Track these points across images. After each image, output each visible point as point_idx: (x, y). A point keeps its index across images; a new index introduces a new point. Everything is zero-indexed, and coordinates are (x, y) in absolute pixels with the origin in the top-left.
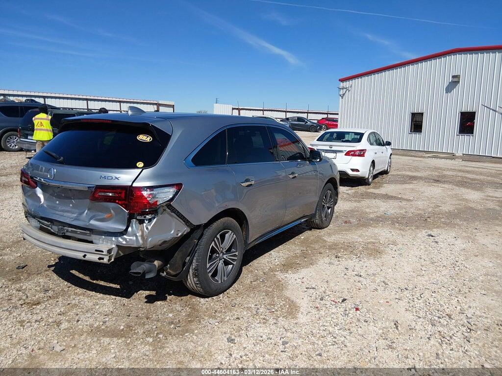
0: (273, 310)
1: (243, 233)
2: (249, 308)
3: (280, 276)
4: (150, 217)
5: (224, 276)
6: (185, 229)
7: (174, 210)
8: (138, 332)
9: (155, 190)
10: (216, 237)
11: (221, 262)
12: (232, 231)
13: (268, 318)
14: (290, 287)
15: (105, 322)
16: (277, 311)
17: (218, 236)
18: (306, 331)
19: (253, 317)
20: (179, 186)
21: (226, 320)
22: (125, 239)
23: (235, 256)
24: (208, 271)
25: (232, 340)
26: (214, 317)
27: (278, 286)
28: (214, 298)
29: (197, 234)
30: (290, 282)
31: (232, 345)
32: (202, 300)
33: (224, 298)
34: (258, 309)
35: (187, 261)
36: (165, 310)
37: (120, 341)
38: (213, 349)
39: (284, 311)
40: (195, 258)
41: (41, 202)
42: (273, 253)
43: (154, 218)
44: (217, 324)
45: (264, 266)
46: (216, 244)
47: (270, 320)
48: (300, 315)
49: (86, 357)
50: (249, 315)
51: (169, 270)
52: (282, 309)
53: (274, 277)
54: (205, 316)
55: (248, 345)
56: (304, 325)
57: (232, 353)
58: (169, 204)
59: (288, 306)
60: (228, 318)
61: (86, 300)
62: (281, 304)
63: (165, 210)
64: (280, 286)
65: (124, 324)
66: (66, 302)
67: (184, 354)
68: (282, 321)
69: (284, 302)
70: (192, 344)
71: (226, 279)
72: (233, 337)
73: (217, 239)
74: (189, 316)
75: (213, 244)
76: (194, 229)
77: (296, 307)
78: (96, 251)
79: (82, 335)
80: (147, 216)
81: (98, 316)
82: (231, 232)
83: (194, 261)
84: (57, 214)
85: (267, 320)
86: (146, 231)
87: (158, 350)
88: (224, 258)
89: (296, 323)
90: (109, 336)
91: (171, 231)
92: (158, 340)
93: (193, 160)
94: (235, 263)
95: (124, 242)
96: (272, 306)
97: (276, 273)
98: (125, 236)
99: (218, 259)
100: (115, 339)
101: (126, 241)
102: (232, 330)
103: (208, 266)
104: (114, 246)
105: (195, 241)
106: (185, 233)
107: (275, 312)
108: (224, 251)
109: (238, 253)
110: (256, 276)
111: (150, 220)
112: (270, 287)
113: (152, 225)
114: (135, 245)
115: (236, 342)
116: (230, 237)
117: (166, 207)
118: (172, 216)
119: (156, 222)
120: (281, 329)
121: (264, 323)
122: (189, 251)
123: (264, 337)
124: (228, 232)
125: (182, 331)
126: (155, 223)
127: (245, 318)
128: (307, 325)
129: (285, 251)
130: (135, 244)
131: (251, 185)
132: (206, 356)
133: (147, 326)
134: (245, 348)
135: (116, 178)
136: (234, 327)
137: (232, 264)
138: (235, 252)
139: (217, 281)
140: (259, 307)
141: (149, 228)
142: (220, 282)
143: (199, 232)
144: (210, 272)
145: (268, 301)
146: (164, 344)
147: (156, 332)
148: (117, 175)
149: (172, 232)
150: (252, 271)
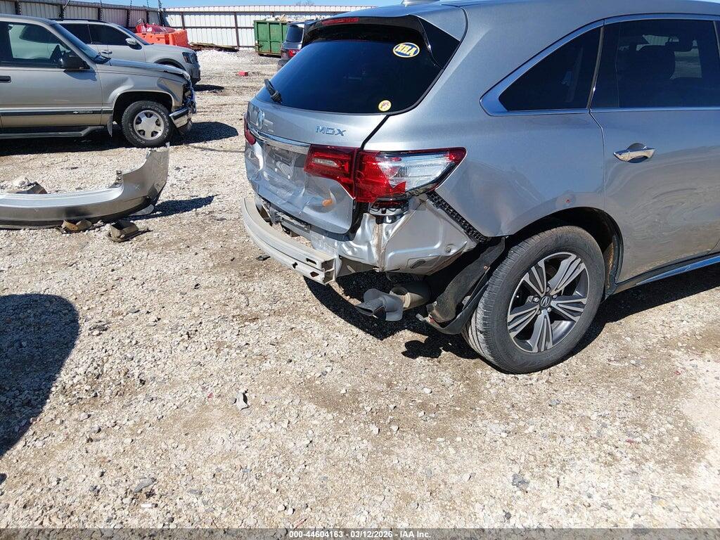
0: (638, 440)
1: (606, 261)
2: (584, 420)
3: (682, 360)
4: (393, 214)
5: (547, 339)
6: (465, 244)
7: (441, 203)
8: (363, 407)
9: (403, 159)
10: (535, 263)
11: (544, 313)
12: (578, 256)
13: (619, 455)
14: (697, 392)
15: (324, 374)
16: (647, 443)
17: (541, 263)
18: (704, 516)
19: (588, 443)
20: (457, 154)
21: (526, 432)
22: (351, 247)
23: (579, 304)
24: (509, 328)
25: (523, 482)
26: (505, 418)
27: (668, 385)
28: (520, 376)
29: (492, 254)
30: (701, 381)
31: (519, 493)
32: (496, 375)
33: (540, 382)
34: (604, 426)
35: (464, 303)
36: (423, 376)
37: (330, 416)
38: (477, 489)
39: (665, 447)
40: (483, 300)
41: (259, 167)
42: (683, 305)
43: (401, 215)
44: (504, 435)
45: (651, 329)
46: (532, 278)
47: (624, 461)
48: (700, 469)
49: (270, 430)
50: (579, 434)
51: (435, 311)
52: (661, 441)
53: (667, 360)
54: (488, 410)
55: (554, 506)
56: (703, 499)
57: (512, 513)
58: (430, 192)
59: (677, 439)
60: (531, 429)
61: (316, 328)
62: (662, 429)
63: (423, 202)
64: (674, 385)
65: (349, 385)
66: (289, 324)
67: (420, 481)
68: (651, 472)
69: (671, 427)
70: (443, 462)
71: (550, 345)
72: (527, 477)
73: (538, 268)
74: (458, 401)
75: (526, 278)
76: (484, 244)
77: (696, 445)
78: (308, 260)
79: (283, 388)
80: (388, 211)
81: (321, 359)
82: (573, 256)
83: (480, 305)
84: (270, 190)
85: (615, 459)
86: (386, 238)
87: (380, 454)
88: (551, 307)
89: (685, 488)
90: (317, 403)
91: (436, 244)
92: (389, 433)
93: (503, 98)
94: (577, 319)
95: (350, 253)
96: (639, 429)
97: (674, 353)
98: (350, 242)
99: (538, 307)
100: (323, 410)
101: (353, 251)
102: (532, 458)
103: (510, 318)
104: (336, 257)
105: (485, 267)
106: (465, 251)
107: (642, 446)
108: (553, 293)
109: (588, 301)
110: (626, 349)
111: (394, 219)
112: (648, 381)
113: (395, 228)
114: (366, 261)
115: (528, 489)
116: (569, 268)
117: (425, 195)
118: (438, 215)
119: (404, 223)
120: (642, 492)
121: (608, 464)
122: (471, 286)
123: (596, 497)
124: (566, 257)
125: (436, 429)
126: (401, 226)
127: (569, 440)
128: (713, 500)
129: (711, 305)
130: (367, 258)
131: (645, 158)
132: (458, 501)
133: (381, 401)
134: (544, 511)
135: (341, 133)
136: (538, 453)
137: (569, 319)
138: (580, 297)
139: (530, 348)
140: (608, 422)
141: (391, 233)
142: (535, 350)
143: (495, 252)
144: (514, 329)
145: (633, 414)
146: (394, 445)
147: (390, 417)
148: (342, 127)
149: (438, 246)
150: (618, 337)
